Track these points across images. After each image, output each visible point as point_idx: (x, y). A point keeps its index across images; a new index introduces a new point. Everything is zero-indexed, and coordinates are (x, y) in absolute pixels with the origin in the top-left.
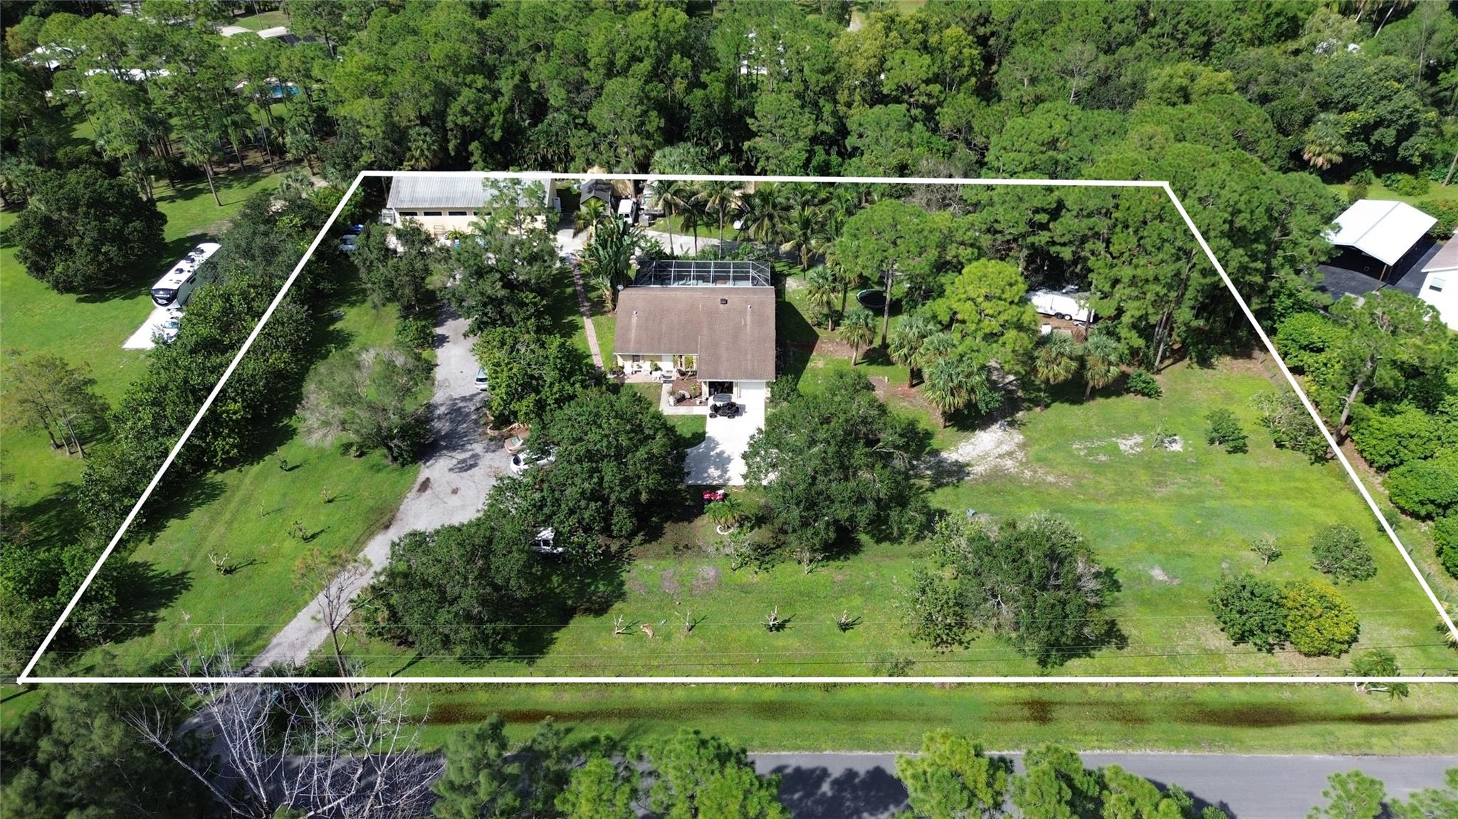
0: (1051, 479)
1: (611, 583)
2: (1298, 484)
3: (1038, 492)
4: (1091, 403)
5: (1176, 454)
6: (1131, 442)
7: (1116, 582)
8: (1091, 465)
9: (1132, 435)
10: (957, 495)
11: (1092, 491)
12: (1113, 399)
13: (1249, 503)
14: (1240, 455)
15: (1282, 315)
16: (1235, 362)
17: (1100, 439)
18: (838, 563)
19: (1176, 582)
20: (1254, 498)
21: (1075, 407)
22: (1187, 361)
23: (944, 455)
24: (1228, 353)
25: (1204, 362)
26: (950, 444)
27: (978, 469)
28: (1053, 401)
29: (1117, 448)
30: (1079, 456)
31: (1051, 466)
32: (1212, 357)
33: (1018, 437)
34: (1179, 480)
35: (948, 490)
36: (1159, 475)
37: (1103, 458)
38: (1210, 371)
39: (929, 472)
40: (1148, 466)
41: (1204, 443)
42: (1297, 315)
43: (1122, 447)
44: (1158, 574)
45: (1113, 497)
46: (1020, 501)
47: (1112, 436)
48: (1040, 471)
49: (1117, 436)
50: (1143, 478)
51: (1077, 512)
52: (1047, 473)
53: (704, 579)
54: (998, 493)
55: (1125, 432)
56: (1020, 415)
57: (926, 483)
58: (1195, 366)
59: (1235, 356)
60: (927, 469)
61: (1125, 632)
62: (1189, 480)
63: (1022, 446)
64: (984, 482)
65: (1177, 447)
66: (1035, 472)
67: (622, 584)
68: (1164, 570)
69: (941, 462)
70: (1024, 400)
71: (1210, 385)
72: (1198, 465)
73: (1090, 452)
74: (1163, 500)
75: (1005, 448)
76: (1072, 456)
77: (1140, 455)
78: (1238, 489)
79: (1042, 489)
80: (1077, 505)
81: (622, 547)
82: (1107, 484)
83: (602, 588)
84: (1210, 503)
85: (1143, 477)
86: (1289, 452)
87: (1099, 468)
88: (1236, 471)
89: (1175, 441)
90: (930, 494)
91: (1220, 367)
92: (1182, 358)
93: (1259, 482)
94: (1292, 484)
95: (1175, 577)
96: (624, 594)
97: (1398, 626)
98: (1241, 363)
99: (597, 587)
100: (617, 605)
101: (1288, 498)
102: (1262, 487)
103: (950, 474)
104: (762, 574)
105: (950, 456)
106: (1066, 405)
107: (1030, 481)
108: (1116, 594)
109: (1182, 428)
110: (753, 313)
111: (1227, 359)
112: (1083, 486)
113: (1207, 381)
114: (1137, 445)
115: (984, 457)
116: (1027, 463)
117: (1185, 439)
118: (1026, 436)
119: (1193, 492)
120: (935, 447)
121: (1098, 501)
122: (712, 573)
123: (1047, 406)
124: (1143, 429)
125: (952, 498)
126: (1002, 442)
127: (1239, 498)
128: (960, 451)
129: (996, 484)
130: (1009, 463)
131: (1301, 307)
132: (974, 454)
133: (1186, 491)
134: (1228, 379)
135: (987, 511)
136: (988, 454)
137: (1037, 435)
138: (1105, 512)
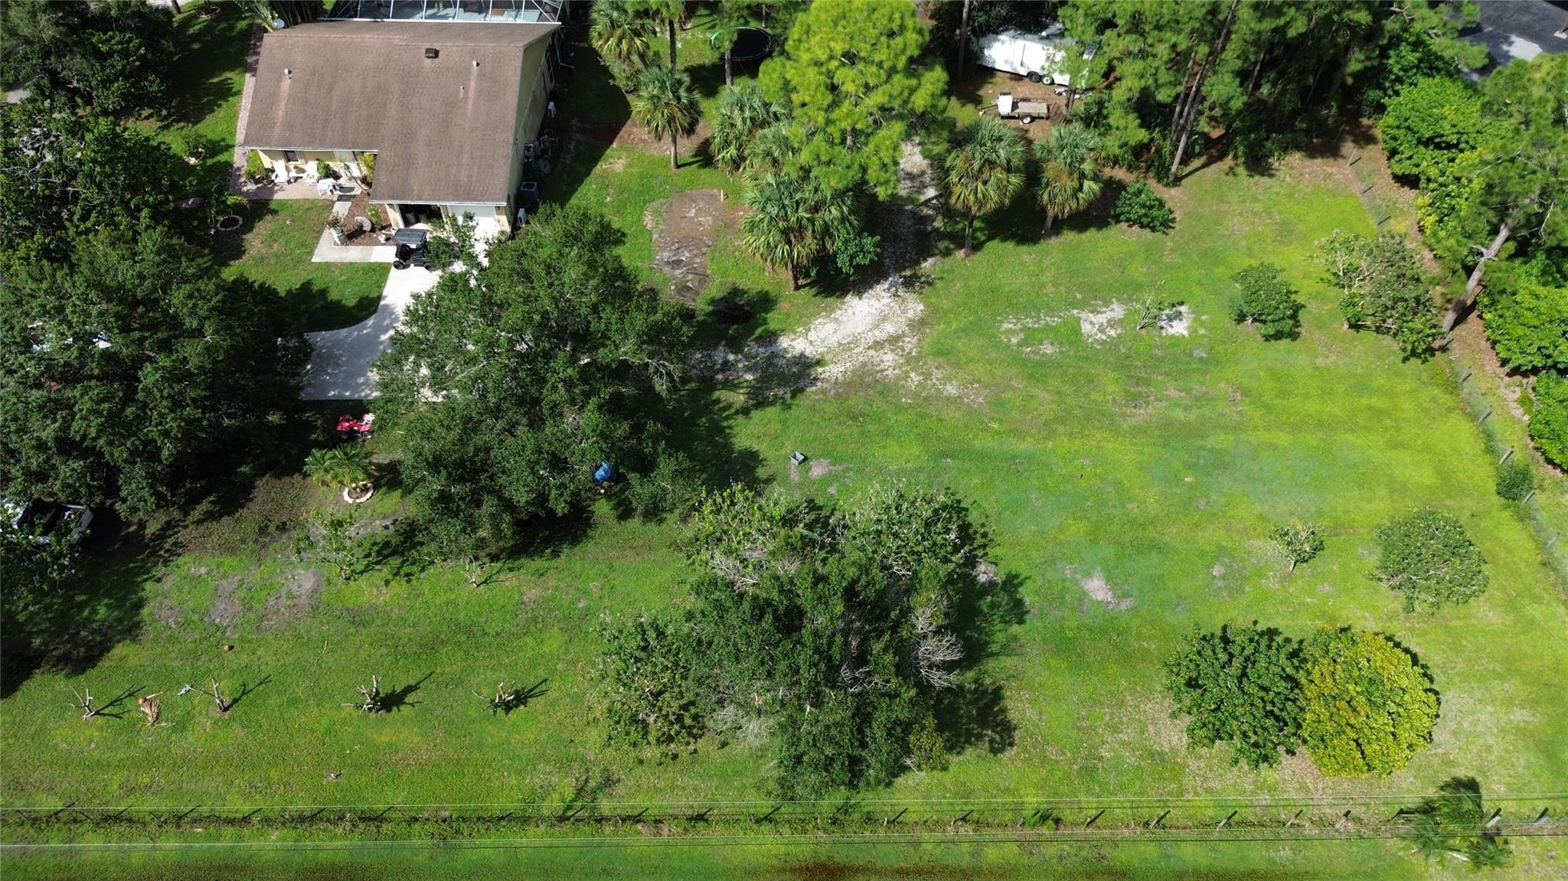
0: (951, 390)
1: (120, 604)
2: (1376, 402)
3: (923, 416)
4: (1054, 241)
5: (1176, 341)
6: (1102, 319)
7: (1018, 604)
8: (1024, 363)
9: (1107, 303)
10: (784, 422)
11: (1015, 414)
12: (1091, 233)
13: (1283, 439)
14: (1284, 343)
15: (1399, 80)
16: (1308, 162)
17: (1051, 312)
18: (538, 563)
19: (1127, 604)
20: (1295, 428)
21: (1025, 248)
22: (1229, 161)
23: (784, 342)
24: (1298, 148)
25: (1257, 164)
26: (798, 323)
27: (833, 371)
28: (990, 239)
29: (1076, 330)
30: (1008, 346)
31: (957, 365)
32: (1271, 154)
33: (915, 307)
34: (1172, 392)
35: (772, 412)
36: (1138, 381)
37: (1048, 349)
38: (1264, 181)
39: (749, 377)
40: (1124, 365)
41: (1226, 321)
42: (1423, 82)
43: (1086, 328)
44: (1097, 588)
45: (1048, 428)
46: (887, 434)
47: (1074, 304)
48: (937, 374)
49: (1081, 305)
50: (1110, 388)
51: (982, 456)
52: (947, 379)
53: (290, 596)
54: (854, 418)
55: (1095, 296)
56: (927, 265)
57: (739, 398)
58: (1241, 170)
59: (1312, 152)
60: (748, 369)
61: (1013, 716)
62: (1189, 391)
63: (918, 325)
64: (838, 395)
65: (1179, 328)
66: (928, 376)
67: (139, 605)
68: (1108, 579)
69: (774, 355)
70: (940, 235)
71: (1259, 207)
72: (1211, 361)
73: (1031, 337)
74: (1137, 431)
75: (889, 328)
76: (997, 345)
77: (1111, 345)
78: (1269, 409)
79: (932, 410)
80: (983, 442)
81: (169, 526)
82: (1044, 399)
83: (102, 611)
84: (1218, 440)
85: (1111, 386)
86: (1370, 336)
87: (1037, 371)
88: (1273, 374)
89: (1179, 316)
90: (741, 419)
91: (1280, 174)
92: (1221, 157)
93: (1307, 396)
94: (1364, 401)
95: (1126, 595)
96: (137, 625)
97: (1509, 702)
98: (1320, 166)
99: (94, 612)
100: (120, 650)
101: (1353, 431)
102: (1312, 407)
103: (784, 379)
104: (399, 587)
105: (794, 344)
106: (1010, 245)
107: (916, 395)
108: (1015, 629)
109: (1196, 289)
110: (481, 76)
111: (1296, 158)
112: (1002, 405)
113: (1255, 200)
114: (1112, 323)
115: (846, 347)
116: (917, 359)
117: (1196, 311)
118: (927, 306)
119: (1193, 416)
120: (772, 326)
121: (1020, 435)
122: (308, 585)
123: (977, 247)
124: (1128, 291)
125: (775, 427)
126: (884, 318)
127: (1267, 429)
128: (812, 335)
129: (856, 402)
130: (888, 358)
131: (1432, 65)
132: (833, 341)
133: (1180, 415)
134: (1290, 196)
135: (828, 455)
136: (856, 341)
137: (946, 304)
138: (1029, 458)
